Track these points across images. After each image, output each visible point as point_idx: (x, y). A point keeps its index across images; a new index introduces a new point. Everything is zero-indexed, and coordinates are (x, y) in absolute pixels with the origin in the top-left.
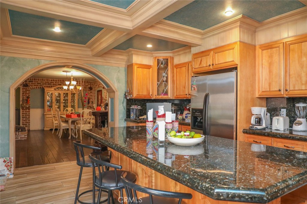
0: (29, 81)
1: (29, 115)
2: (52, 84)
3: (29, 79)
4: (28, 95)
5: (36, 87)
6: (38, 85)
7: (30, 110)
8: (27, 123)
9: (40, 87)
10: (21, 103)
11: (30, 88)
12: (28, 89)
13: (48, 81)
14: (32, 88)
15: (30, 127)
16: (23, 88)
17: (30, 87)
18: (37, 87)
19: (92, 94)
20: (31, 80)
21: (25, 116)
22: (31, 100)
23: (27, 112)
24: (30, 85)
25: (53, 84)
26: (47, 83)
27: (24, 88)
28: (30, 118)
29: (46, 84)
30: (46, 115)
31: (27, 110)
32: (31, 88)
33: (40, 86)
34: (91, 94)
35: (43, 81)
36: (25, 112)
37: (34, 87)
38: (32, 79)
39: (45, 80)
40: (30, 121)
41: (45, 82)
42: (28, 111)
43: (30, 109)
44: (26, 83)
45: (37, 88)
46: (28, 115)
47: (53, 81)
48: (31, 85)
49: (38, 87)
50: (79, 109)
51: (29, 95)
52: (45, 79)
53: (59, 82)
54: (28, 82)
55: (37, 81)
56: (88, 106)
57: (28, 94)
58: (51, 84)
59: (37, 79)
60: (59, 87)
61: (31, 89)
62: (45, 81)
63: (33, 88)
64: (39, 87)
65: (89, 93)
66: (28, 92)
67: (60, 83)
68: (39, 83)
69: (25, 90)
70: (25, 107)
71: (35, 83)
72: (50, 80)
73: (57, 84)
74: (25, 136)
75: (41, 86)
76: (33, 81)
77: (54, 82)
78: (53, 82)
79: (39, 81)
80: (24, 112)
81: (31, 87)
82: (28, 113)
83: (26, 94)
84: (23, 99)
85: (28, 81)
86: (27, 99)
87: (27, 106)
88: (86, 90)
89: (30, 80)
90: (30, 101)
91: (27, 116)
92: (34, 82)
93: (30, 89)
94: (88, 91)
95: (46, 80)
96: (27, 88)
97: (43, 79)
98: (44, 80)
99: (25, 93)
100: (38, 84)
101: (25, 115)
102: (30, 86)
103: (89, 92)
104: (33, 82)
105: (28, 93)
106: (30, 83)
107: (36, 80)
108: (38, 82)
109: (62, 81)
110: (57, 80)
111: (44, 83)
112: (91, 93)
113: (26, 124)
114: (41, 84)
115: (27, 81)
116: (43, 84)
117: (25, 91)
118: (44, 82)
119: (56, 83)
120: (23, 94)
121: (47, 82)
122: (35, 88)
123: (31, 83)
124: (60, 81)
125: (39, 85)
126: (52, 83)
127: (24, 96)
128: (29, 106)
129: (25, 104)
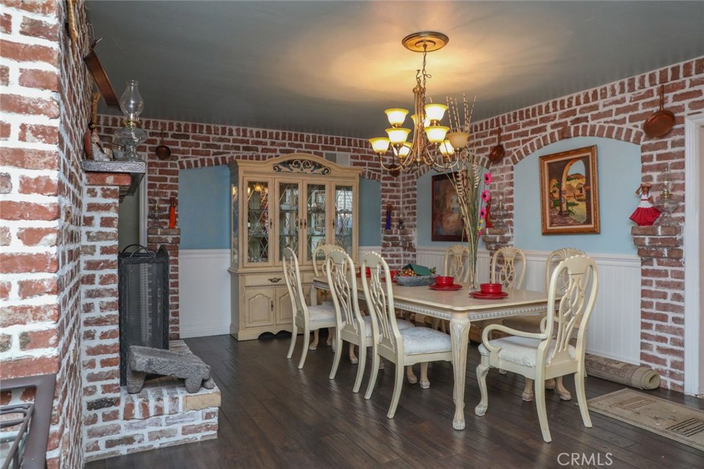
0: (173, 136)
2: (260, 147)
3: (175, 128)
4: (169, 192)
5: (202, 161)
6: (208, 154)
7: (177, 254)
8: (168, 307)
9: (216, 160)
10: (144, 225)
11: (177, 162)
12: (169, 168)
13: (245, 135)
14: (185, 164)
15: (181, 325)
16: (150, 164)
17: (177, 158)
18: (206, 157)
19: (398, 191)
20: (182, 133)
22: (181, 211)
24: (178, 151)
25: (263, 150)
26: (241, 145)
27: (156, 164)
29: (237, 148)
30: (243, 274)
32: (181, 163)
33: (214, 154)
34: (395, 194)
35: (226, 136)
37: (192, 160)
38: (186, 127)
39: (235, 133)
41: (234, 141)
42: (172, 258)
43: (180, 251)
44: (162, 142)
45: (203, 165)
47: (265, 137)
48: (183, 152)
49: (210, 160)
51: (172, 194)
52: (234, 128)
53: (287, 142)
54: (169, 139)
55: (205, 134)
56: (385, 239)
57: (171, 187)
58: (257, 150)
59: (205, 125)
60: (290, 162)
61: (182, 167)
62: (235, 136)
63: (189, 163)
64: (213, 158)
65: (389, 187)
66: (172, 180)
67: (287, 147)
68: (211, 142)
69: (161, 172)
70: (161, 241)
71: (197, 145)
72: (251, 132)
73: (278, 148)
74: (208, 416)
75: (219, 157)
76: (191, 134)
77: (268, 141)
78: (264, 140)
79: (211, 136)
81: (180, 159)
82: (170, 266)
83: (161, 187)
84: (151, 209)
85: (170, 133)
86: (167, 209)
87: (170, 239)
88: (379, 176)
89: (179, 130)
90: (177, 216)
92: (194, 138)
93: (178, 168)
94: (384, 179)
95: (238, 130)
96: (165, 165)
97: (228, 127)
98: (231, 133)
99: (158, 183)
100: (208, 146)
102: (180, 156)
103: (388, 182)
104: (187, 137)
105: (168, 183)
106: (176, 144)
107: (201, 132)
108: (208, 139)
109: (296, 140)
110: (277, 134)
111: (231, 144)
112: (395, 188)
114: (218, 147)
115: (166, 135)
116: (226, 147)
117: (158, 175)
118: (231, 138)
119: (273, 144)
120: (150, 186)
121: (242, 141)
122: (196, 162)
123: (184, 144)
124: (290, 139)
125: (212, 151)
126: (261, 143)
127: (156, 194)
128: (176, 236)
129: (159, 230)
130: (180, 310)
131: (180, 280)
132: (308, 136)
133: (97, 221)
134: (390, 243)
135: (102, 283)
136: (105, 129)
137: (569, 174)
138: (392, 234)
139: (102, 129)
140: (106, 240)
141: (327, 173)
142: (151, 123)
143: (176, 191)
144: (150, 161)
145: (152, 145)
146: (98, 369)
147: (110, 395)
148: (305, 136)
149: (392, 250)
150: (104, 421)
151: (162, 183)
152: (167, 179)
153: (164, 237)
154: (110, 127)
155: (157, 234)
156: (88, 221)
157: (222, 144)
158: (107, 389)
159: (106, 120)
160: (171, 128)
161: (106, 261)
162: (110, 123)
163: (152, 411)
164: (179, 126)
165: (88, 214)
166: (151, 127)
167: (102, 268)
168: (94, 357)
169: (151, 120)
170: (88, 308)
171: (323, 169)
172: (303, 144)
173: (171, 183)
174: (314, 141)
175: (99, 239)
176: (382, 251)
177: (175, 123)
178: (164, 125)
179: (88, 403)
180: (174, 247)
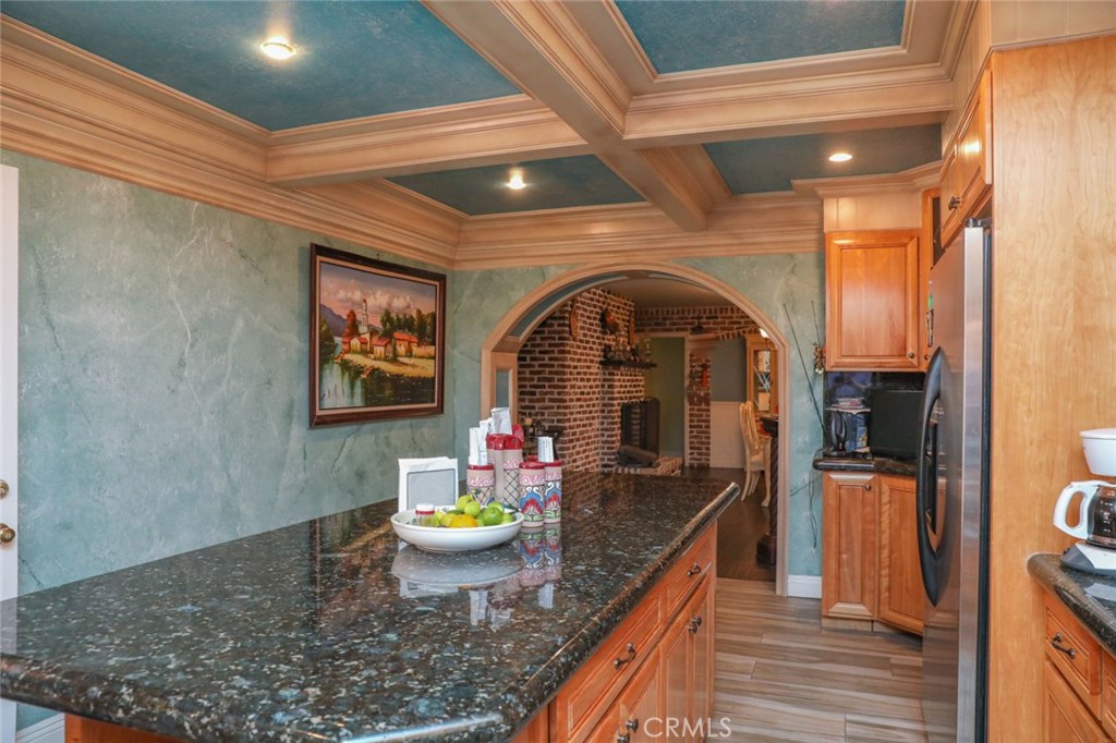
0: (707, 318)
1: (708, 421)
3: (708, 312)
4: (704, 359)
5: (728, 335)
6: (732, 329)
7: (708, 405)
8: (702, 443)
9: (739, 333)
10: (687, 383)
15: (711, 457)
16: (691, 340)
18: (730, 332)
20: (713, 315)
21: (696, 423)
22: (711, 374)
23: (704, 410)
24: (710, 329)
28: (712, 430)
31: (703, 407)
33: (737, 328)
36: (698, 410)
37: (720, 335)
38: (716, 311)
40: (708, 438)
42: (706, 407)
43: (712, 403)
44: (699, 323)
45: (728, 337)
46: (704, 421)
48: (714, 329)
49: (733, 334)
51: (706, 360)
54: (704, 320)
55: (729, 314)
59: (729, 307)
64: (736, 332)
68: (735, 320)
70: (695, 395)
71: (724, 323)
75: (741, 331)
76: (719, 315)
79: (734, 315)
80: (695, 412)
82: (704, 413)
84: (691, 372)
85: (704, 316)
86: (702, 372)
87: (702, 394)
90: (708, 377)
91: (703, 424)
92: (722, 318)
100: (731, 323)
101: (698, 421)
104: (717, 318)
106: (709, 323)
107: (726, 312)
108: (732, 317)
113: (699, 448)
114: (740, 323)
115: (701, 318)
116: (746, 322)
120: (691, 356)
122: (723, 336)
123: (714, 323)
125: (735, 326)
127: (695, 361)
128: (706, 392)
129: (693, 387)
130: (711, 446)
131: (711, 424)
139: (661, 318)
145: (692, 326)
146: (606, 450)
147: (610, 463)
153: (696, 392)
154: (665, 316)
155: (693, 390)
157: (743, 320)
158: (609, 459)
159: (663, 311)
160: (705, 312)
162: (665, 313)
164: (710, 310)
165: (603, 383)
166: (691, 313)
169: (692, 308)
177: (707, 308)
178: (699, 310)
180: (706, 400)
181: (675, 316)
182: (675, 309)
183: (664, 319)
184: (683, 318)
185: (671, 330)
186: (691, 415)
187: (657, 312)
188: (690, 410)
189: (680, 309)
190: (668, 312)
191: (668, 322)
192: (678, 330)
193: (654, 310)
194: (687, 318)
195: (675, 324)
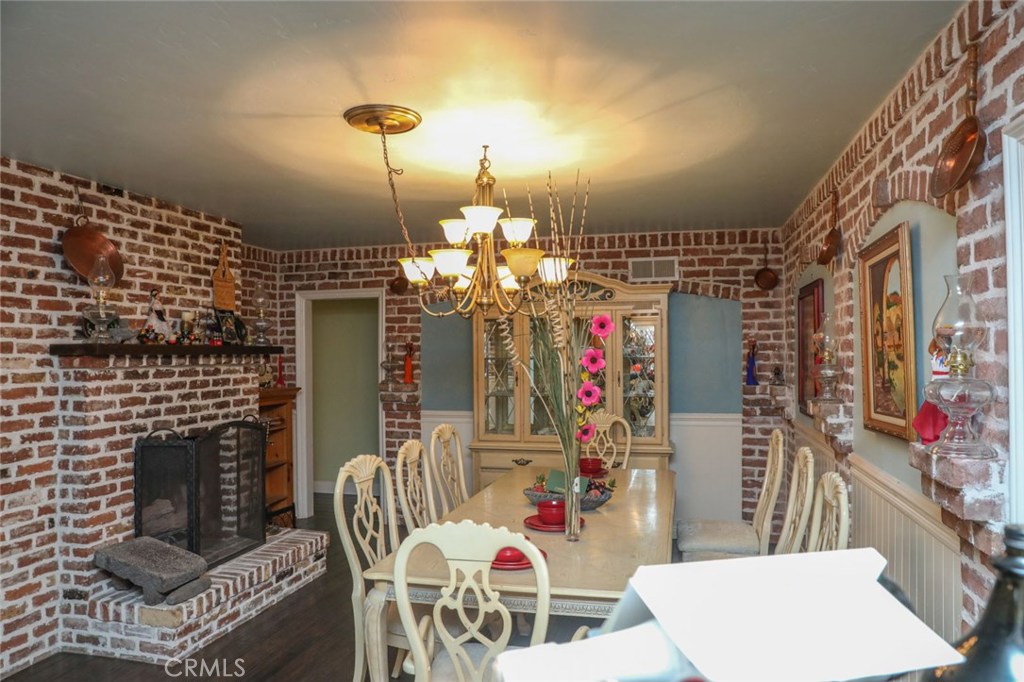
4: (409, 335)
7: (419, 416)
10: (381, 377)
12: (409, 305)
14: (427, 298)
16: (388, 302)
19: (777, 316)
23: (409, 426)
27: (394, 302)
30: (478, 450)
31: (409, 420)
32: (424, 298)
34: (772, 320)
36: (401, 425)
37: (435, 293)
42: (413, 421)
43: (423, 412)
44: (399, 272)
50: (674, 416)
51: (413, 338)
53: (567, 252)
56: (745, 402)
57: (411, 329)
61: (424, 302)
65: (758, 309)
66: (412, 320)
69: (400, 311)
70: (394, 399)
74: (164, 637)
80: (396, 429)
82: (411, 431)
83: (401, 330)
84: (388, 358)
86: (404, 359)
87: (404, 397)
88: (737, 292)
89: (420, 254)
90: (417, 367)
94: (747, 295)
96: (404, 302)
99: (397, 326)
103: (756, 301)
105: (409, 324)
109: (582, 247)
110: (551, 243)
112: (771, 311)
117: (397, 315)
120: (388, 330)
124: (572, 247)
127: (395, 339)
128: (411, 394)
129: (390, 385)
132: (600, 238)
133: (70, 406)
134: (758, 410)
135: (75, 469)
136: (342, 264)
137: (888, 294)
138: (754, 393)
139: (339, 265)
140: (78, 424)
141: (609, 297)
142: (388, 251)
143: (418, 334)
144: (389, 297)
145: (390, 278)
146: (71, 558)
147: (80, 588)
148: (596, 240)
149: (763, 422)
150: (76, 613)
151: (401, 325)
152: (406, 319)
153: (397, 394)
154: (346, 261)
155: (387, 391)
156: (64, 405)
158: (79, 580)
159: (342, 252)
161: (77, 447)
162: (346, 257)
163: (111, 615)
164: (419, 249)
165: (64, 398)
166: (388, 255)
167: (74, 454)
168: (69, 544)
169: (389, 247)
170: (64, 494)
171: (601, 292)
172: (594, 252)
173: (412, 325)
174: (612, 244)
175: (72, 424)
176: (744, 422)
179: (64, 591)
180: (413, 407)
181: (363, 261)
182: (362, 249)
183: (345, 266)
184: (373, 265)
185: (355, 286)
186: (389, 434)
187: (334, 254)
188: (388, 424)
189: (370, 248)
190: (350, 253)
191: (351, 272)
192: (366, 285)
193: (329, 251)
194: (383, 265)
195: (362, 275)
